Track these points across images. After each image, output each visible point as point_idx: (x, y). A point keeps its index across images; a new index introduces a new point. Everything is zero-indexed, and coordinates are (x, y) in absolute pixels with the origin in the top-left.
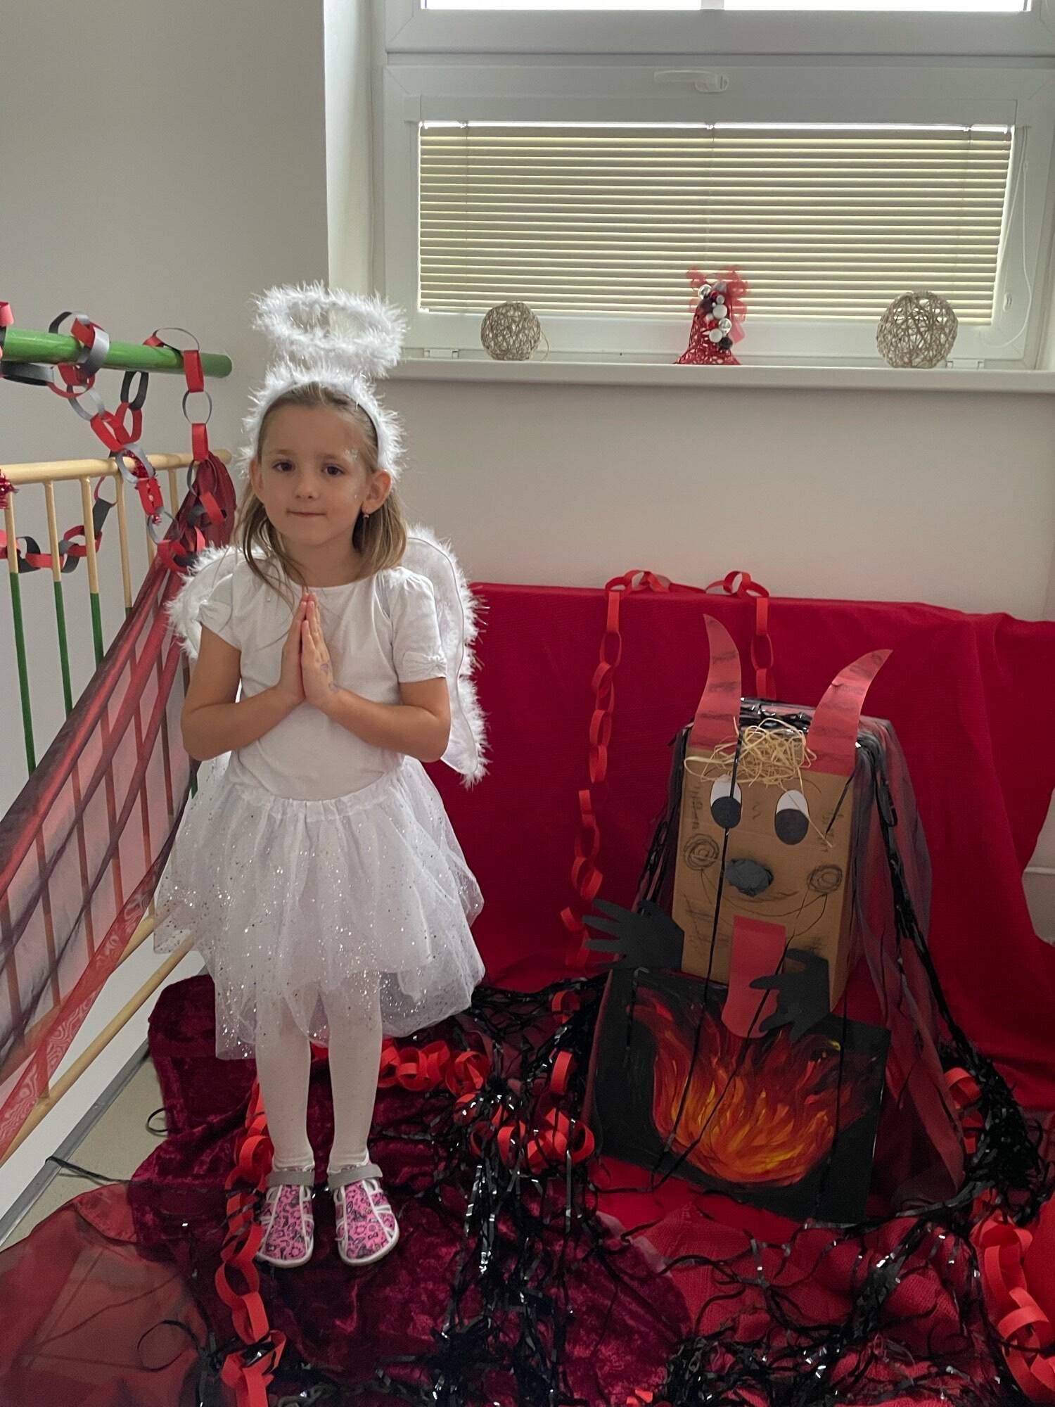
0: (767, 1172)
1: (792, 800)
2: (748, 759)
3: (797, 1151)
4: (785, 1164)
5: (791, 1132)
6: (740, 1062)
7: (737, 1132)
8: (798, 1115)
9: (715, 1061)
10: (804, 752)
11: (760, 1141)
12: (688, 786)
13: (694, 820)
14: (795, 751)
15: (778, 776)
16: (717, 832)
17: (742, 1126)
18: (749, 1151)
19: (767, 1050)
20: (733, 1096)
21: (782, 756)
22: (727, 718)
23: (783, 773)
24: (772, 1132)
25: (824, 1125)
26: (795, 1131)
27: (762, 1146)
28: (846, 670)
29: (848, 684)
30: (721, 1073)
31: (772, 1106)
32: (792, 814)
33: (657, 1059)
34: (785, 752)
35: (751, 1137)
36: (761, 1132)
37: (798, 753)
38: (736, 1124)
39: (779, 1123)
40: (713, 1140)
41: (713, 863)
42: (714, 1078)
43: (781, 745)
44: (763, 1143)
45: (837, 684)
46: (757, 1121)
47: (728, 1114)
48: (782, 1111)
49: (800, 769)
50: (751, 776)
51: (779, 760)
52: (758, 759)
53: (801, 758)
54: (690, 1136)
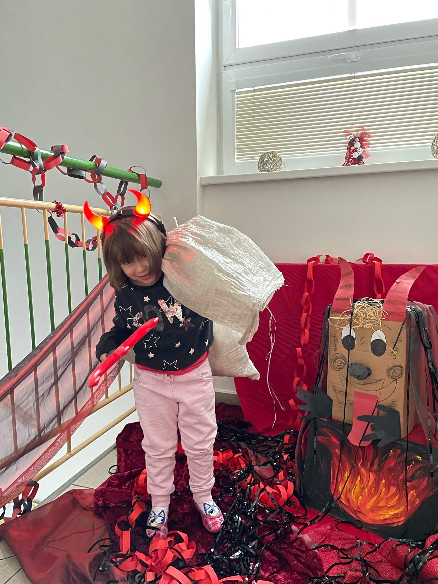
0: (385, 519)
1: (378, 335)
2: (357, 317)
3: (399, 510)
4: (396, 516)
5: (397, 501)
6: (372, 465)
7: (371, 499)
8: (400, 492)
9: (360, 464)
10: (382, 312)
11: (382, 504)
13: (335, 347)
14: (378, 312)
15: (371, 324)
16: (345, 352)
17: (373, 495)
18: (375, 509)
19: (385, 459)
20: (369, 481)
21: (372, 315)
22: (347, 299)
23: (374, 322)
24: (388, 500)
25: (414, 498)
26: (400, 499)
27: (383, 507)
28: (403, 276)
29: (403, 282)
30: (363, 470)
31: (388, 487)
32: (380, 341)
33: (332, 462)
34: (374, 313)
35: (377, 501)
36: (382, 499)
37: (379, 313)
38: (370, 495)
39: (392, 495)
40: (359, 502)
41: (344, 366)
42: (359, 472)
43: (372, 310)
44: (384, 505)
45: (398, 281)
46: (381, 494)
47: (366, 490)
48: (393, 490)
49: (381, 320)
51: (371, 316)
52: (361, 317)
53: (381, 315)
54: (348, 500)
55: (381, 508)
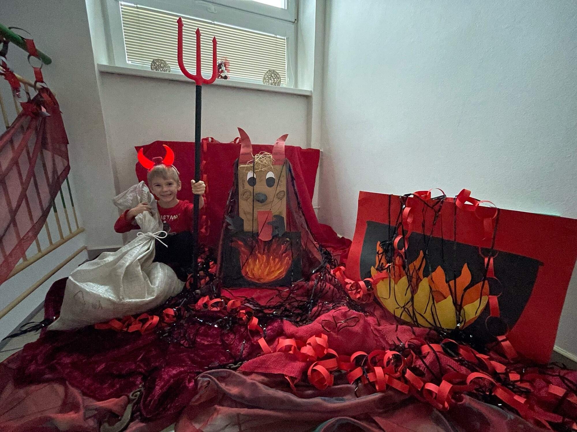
0: (276, 277)
1: (270, 175)
2: (257, 165)
3: (282, 269)
4: (281, 273)
6: (264, 250)
7: (266, 269)
8: (281, 260)
9: (257, 252)
10: (272, 160)
11: (273, 269)
12: (240, 176)
13: (243, 186)
14: (270, 160)
15: (266, 168)
16: (250, 188)
17: (267, 267)
18: (270, 273)
20: (263, 260)
22: (249, 154)
24: (275, 266)
25: (289, 260)
26: (281, 264)
29: (280, 142)
30: (259, 255)
31: (274, 259)
32: (271, 179)
33: (240, 255)
34: (267, 161)
35: (270, 269)
38: (266, 267)
39: (277, 263)
40: (260, 274)
42: (257, 257)
43: (265, 159)
46: (271, 264)
47: (263, 265)
48: (277, 260)
49: (272, 165)
50: (258, 169)
52: (260, 164)
53: (272, 162)
54: (253, 275)
55: (273, 271)
